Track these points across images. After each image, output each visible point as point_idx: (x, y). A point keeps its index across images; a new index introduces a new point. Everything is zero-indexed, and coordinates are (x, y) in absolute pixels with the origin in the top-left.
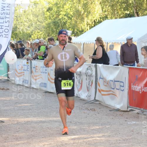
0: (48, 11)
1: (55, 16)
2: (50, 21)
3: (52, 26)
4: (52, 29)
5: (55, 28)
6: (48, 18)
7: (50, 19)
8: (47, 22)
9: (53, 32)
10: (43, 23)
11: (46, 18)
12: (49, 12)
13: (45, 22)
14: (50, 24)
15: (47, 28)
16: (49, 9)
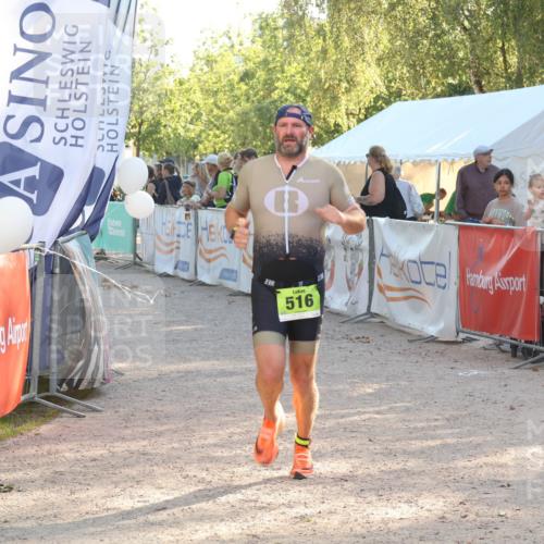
0: (242, 80)
1: (262, 93)
2: (248, 105)
3: (255, 120)
4: (254, 127)
5: (262, 125)
6: (243, 98)
7: (248, 100)
8: (238, 109)
9: (256, 134)
10: (228, 111)
11: (236, 100)
12: (246, 84)
13: (232, 108)
14: (247, 113)
15: (239, 125)
16: (246, 76)
